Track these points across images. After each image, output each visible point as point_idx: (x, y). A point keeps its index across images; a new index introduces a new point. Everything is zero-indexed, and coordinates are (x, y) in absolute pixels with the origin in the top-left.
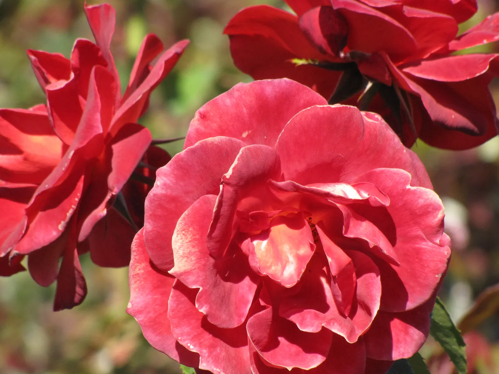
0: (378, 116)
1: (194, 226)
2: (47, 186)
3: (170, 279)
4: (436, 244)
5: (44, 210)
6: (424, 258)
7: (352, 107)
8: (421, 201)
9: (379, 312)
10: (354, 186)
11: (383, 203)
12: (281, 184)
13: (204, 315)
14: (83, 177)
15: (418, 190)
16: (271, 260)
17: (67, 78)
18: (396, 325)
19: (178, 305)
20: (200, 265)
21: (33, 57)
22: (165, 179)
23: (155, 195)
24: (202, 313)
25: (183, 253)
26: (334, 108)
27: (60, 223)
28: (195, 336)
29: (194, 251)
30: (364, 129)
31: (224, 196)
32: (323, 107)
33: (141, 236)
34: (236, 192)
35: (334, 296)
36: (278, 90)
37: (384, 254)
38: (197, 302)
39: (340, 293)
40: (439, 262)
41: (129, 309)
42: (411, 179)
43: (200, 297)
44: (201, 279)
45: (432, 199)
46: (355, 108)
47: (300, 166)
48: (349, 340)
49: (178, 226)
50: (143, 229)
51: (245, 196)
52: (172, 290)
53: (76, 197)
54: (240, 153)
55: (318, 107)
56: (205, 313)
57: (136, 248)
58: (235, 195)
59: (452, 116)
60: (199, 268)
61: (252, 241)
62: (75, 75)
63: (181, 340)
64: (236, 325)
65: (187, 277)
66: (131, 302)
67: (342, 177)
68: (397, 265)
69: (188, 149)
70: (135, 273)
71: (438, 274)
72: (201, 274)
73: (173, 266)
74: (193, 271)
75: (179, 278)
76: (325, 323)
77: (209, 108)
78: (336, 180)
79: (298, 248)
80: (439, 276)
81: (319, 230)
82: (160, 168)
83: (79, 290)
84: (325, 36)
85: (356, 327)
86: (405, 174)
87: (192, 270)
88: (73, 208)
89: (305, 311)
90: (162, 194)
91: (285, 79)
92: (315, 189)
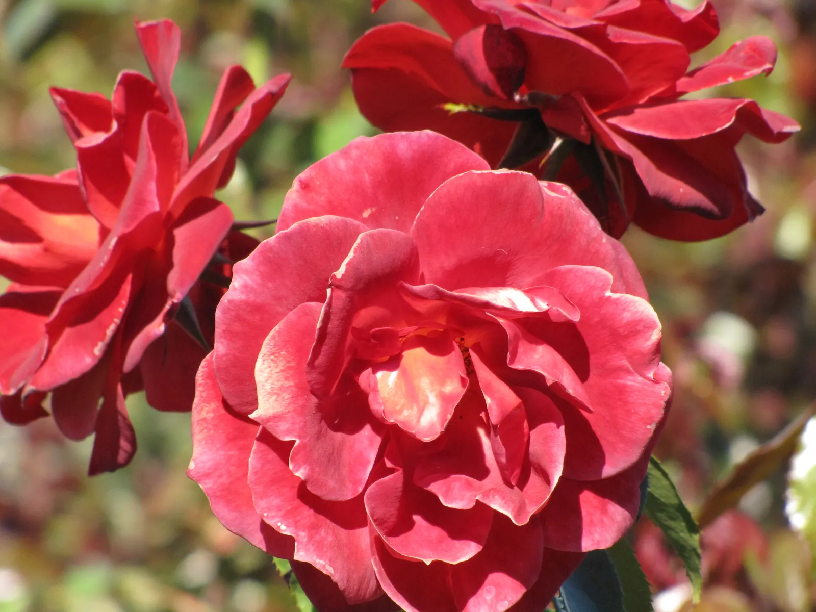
0: (566, 189)
1: (287, 348)
2: (77, 290)
3: (252, 427)
4: (649, 379)
5: (73, 324)
6: (630, 400)
7: (525, 173)
8: (627, 316)
9: (561, 479)
10: (526, 292)
11: (570, 317)
12: (417, 288)
13: (302, 481)
14: (130, 277)
15: (623, 298)
16: (403, 401)
17: (107, 129)
18: (588, 500)
19: (263, 465)
20: (297, 406)
21: (59, 99)
22: (246, 278)
23: (230, 302)
24: (298, 478)
25: (272, 387)
26: (498, 175)
27: (96, 345)
28: (288, 511)
29: (287, 386)
30: (543, 207)
31: (334, 305)
32: (482, 173)
33: (210, 363)
34: (351, 299)
35: (496, 454)
36: (415, 147)
37: (568, 395)
38: (291, 461)
39: (503, 450)
40: (652, 407)
41: (192, 470)
42: (612, 281)
43: (295, 454)
44: (297, 426)
45: (642, 312)
46: (530, 175)
47: (448, 261)
48: (517, 522)
49: (265, 349)
50: (214, 352)
51: (365, 305)
52: (255, 441)
53: (120, 307)
54: (358, 241)
55: (475, 174)
56: (302, 478)
57: (203, 380)
58: (350, 303)
59: (679, 191)
60: (295, 410)
61: (374, 372)
62: (119, 125)
63: (267, 517)
64: (349, 497)
65: (276, 424)
66: (195, 460)
67: (511, 278)
68: (589, 411)
69: (280, 234)
70: (201, 417)
71: (650, 424)
72: (298, 419)
73: (257, 408)
74: (286, 415)
75: (264, 425)
76: (481, 495)
77: (313, 174)
78: (501, 282)
79: (443, 384)
80: (652, 427)
81: (474, 357)
82: (239, 262)
83: (124, 444)
84: (492, 69)
85: (527, 502)
86: (603, 275)
87: (283, 414)
88: (116, 323)
89: (453, 476)
90: (241, 301)
91: (428, 131)
92: (468, 297)
